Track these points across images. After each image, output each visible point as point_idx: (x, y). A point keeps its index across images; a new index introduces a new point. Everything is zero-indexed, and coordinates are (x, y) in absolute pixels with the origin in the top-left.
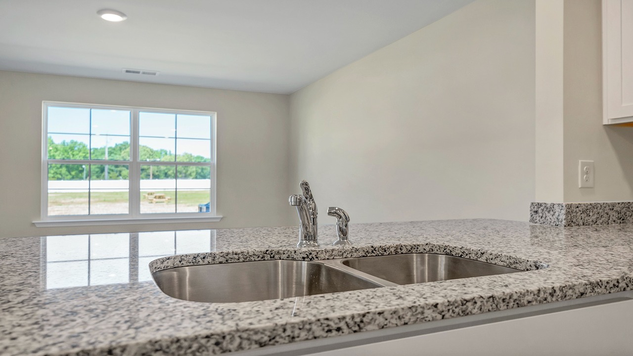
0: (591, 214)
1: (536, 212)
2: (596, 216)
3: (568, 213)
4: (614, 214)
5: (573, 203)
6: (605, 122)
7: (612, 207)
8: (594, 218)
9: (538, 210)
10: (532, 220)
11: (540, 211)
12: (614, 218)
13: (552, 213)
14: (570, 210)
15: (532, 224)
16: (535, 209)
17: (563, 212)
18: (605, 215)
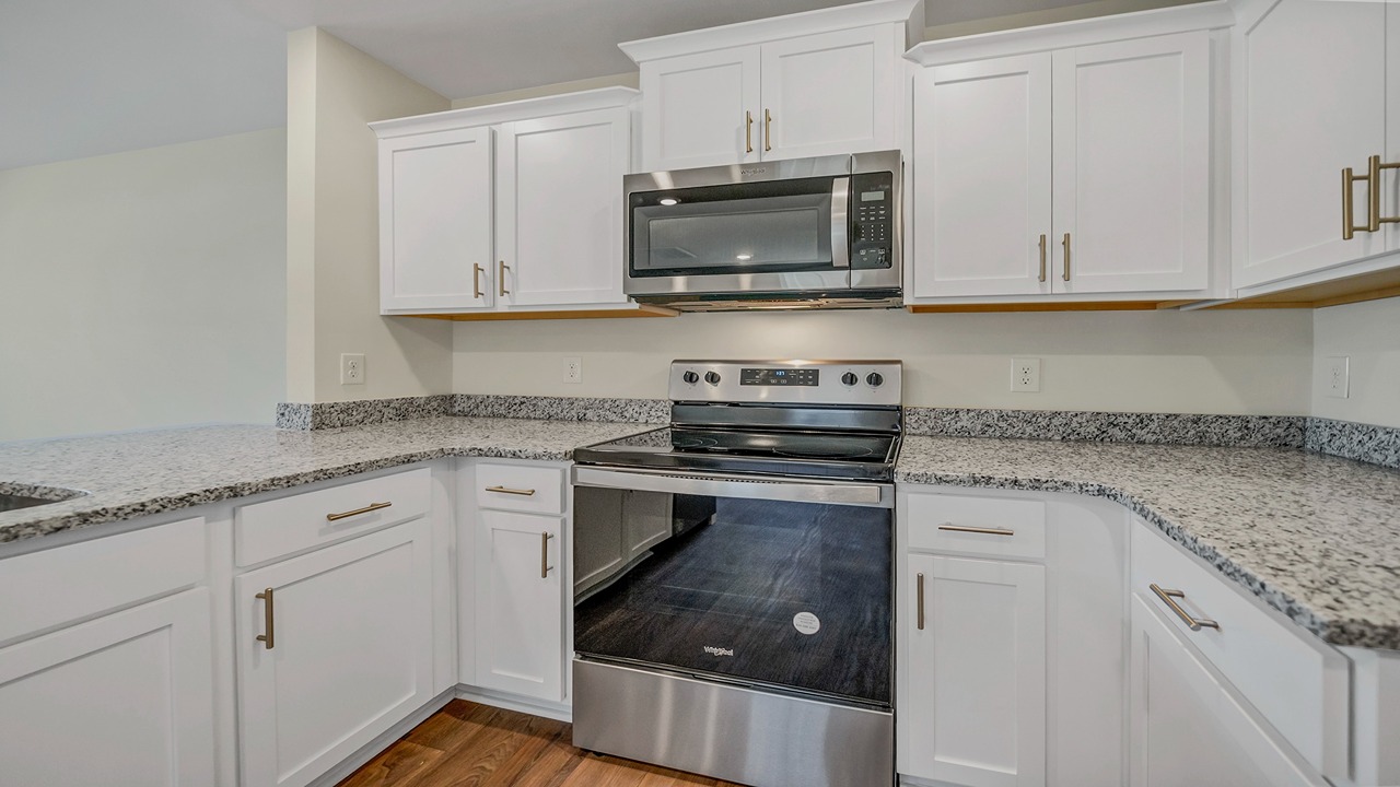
0: (354, 413)
1: (283, 414)
2: (362, 415)
3: (315, 415)
4: (391, 410)
5: (326, 402)
6: (382, 313)
7: (388, 404)
8: (359, 417)
9: (285, 411)
10: (279, 425)
11: (286, 413)
12: (391, 416)
13: (298, 415)
14: (318, 410)
15: (279, 429)
16: (282, 412)
17: (310, 413)
18: (377, 413)
